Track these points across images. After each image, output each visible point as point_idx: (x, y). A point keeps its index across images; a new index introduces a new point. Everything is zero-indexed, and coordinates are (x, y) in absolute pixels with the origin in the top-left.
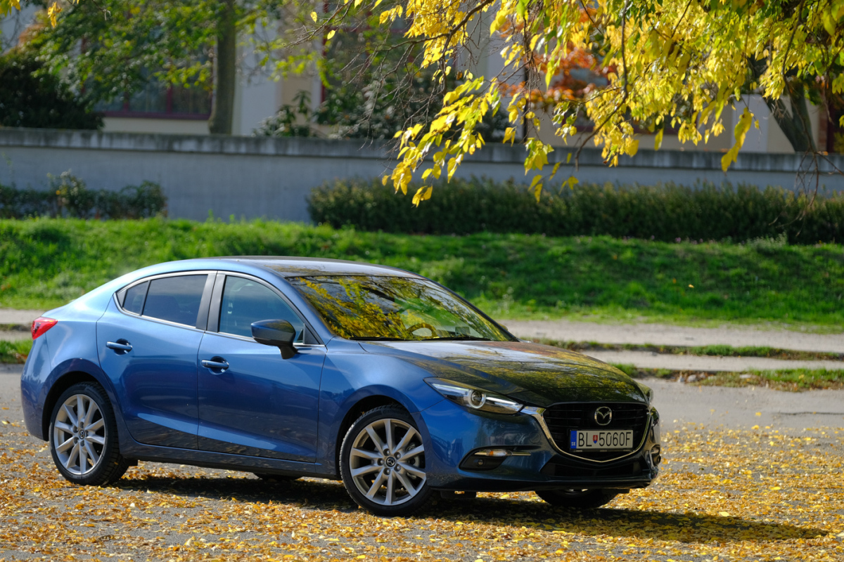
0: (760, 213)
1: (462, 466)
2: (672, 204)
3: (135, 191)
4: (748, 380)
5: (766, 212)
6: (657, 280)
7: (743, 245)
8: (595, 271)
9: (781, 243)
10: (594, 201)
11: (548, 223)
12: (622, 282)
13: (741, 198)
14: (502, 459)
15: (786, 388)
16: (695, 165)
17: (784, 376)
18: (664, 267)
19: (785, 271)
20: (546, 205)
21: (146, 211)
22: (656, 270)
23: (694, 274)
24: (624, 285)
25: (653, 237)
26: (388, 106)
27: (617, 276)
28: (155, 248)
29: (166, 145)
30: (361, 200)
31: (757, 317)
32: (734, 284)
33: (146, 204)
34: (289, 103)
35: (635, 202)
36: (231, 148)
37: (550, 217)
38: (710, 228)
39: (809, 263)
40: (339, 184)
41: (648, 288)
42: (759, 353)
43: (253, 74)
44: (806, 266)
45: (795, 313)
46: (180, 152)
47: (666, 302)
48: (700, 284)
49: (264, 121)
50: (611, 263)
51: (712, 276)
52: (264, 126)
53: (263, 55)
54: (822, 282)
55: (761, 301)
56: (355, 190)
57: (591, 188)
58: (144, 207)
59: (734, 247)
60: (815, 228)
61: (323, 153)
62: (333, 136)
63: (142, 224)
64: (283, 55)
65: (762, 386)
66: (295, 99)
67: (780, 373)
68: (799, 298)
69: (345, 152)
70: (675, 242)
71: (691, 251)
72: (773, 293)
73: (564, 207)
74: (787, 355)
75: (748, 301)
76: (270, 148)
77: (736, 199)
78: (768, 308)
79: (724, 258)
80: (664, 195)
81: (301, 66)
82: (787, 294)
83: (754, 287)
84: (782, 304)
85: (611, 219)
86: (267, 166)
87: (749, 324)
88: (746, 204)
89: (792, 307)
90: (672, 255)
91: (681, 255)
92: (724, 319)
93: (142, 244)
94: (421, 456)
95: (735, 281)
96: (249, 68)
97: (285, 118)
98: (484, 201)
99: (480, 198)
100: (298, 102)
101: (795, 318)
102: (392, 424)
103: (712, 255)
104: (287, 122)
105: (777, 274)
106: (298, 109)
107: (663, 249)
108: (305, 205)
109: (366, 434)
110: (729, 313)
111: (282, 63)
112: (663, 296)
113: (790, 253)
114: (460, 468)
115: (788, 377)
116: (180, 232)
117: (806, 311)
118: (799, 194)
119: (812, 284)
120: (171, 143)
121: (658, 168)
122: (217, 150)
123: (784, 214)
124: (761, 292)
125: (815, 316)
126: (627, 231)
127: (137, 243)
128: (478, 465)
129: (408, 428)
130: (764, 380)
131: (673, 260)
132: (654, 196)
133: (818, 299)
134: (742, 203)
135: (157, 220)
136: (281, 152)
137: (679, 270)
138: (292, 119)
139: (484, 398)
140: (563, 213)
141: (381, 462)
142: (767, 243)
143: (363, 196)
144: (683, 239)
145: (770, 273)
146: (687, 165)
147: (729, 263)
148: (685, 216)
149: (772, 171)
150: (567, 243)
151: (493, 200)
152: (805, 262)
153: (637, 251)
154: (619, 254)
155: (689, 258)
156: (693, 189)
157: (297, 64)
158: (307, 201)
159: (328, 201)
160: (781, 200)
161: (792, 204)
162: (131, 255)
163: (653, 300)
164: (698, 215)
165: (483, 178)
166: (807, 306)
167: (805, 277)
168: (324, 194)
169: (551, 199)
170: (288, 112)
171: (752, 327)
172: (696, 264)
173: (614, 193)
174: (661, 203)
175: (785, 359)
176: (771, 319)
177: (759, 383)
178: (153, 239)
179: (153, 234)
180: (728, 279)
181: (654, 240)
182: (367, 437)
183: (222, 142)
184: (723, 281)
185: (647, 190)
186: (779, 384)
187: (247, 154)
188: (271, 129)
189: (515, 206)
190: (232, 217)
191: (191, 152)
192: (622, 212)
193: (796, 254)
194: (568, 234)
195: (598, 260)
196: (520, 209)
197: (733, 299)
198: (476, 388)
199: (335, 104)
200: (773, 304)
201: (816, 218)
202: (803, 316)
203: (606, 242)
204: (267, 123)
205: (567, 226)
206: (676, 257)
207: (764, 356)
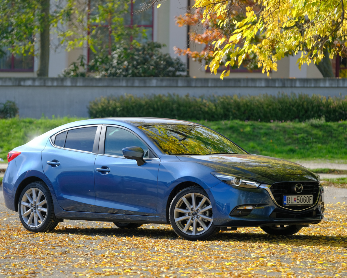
0: (310, 108)
1: (231, 214)
2: (267, 104)
3: (3, 106)
4: (323, 184)
5: (313, 107)
6: (263, 141)
7: (304, 123)
8: (232, 137)
9: (322, 121)
10: (229, 104)
11: (206, 115)
12: (246, 142)
13: (301, 100)
14: (250, 210)
15: (343, 187)
16: (277, 85)
17: (341, 181)
18: (266, 134)
19: (325, 134)
20: (205, 106)
21: (9, 115)
22: (262, 136)
23: (281, 137)
24: (247, 144)
25: (259, 120)
26: (124, 61)
27: (243, 139)
28: (16, 132)
29: (17, 83)
30: (114, 107)
31: (313, 157)
32: (300, 142)
33: (8, 112)
34: (75, 61)
35: (249, 104)
36: (49, 83)
37: (207, 113)
38: (286, 116)
39: (337, 130)
40: (103, 100)
41: (259, 145)
42: (323, 172)
43: (57, 48)
44: (335, 132)
45: (331, 155)
46: (24, 86)
47: (268, 151)
48: (284, 142)
49: (63, 70)
50: (240, 133)
51: (289, 138)
52: (63, 73)
53: (62, 38)
54: (344, 140)
55: (314, 149)
56: (111, 102)
57: (227, 98)
58: (7, 113)
59: (299, 124)
60: (337, 114)
61: (94, 85)
62: (98, 77)
63: (9, 121)
64: (71, 38)
65: (330, 186)
66: (78, 60)
67: (339, 179)
68: (332, 147)
69: (105, 84)
70: (271, 122)
71: (278, 126)
72: (320, 145)
73: (214, 107)
74: (337, 172)
75: (308, 150)
76: (68, 83)
77: (298, 101)
78: (318, 153)
79: (295, 129)
80: (262, 100)
81: (81, 43)
82: (327, 146)
83: (311, 143)
84: (324, 151)
85: (237, 113)
86: (67, 91)
87: (310, 160)
88: (303, 103)
89: (329, 152)
90: (270, 128)
91: (274, 129)
92: (298, 159)
93: (9, 131)
94: (210, 211)
95: (301, 140)
96: (55, 45)
97: (74, 69)
98: (175, 106)
99: (173, 104)
100: (80, 61)
101: (332, 157)
102: (195, 195)
103: (289, 128)
104: (74, 71)
105: (321, 136)
106: (80, 64)
107: (265, 126)
108: (87, 110)
109: (182, 200)
110: (300, 156)
111: (71, 43)
112: (266, 148)
113: (327, 126)
114: (230, 215)
115: (343, 181)
116: (28, 124)
117: (336, 153)
118: (329, 98)
119: (339, 140)
120: (19, 82)
121: (259, 87)
122: (43, 84)
123: (322, 108)
124: (314, 145)
125: (341, 156)
126: (245, 118)
127: (7, 130)
128: (239, 214)
129: (203, 197)
130: (331, 183)
131: (270, 131)
132: (258, 101)
133: (342, 148)
134: (301, 103)
135: (16, 119)
136: (74, 85)
137: (273, 136)
138: (77, 69)
139: (241, 181)
140: (214, 110)
141: (190, 214)
142: (315, 121)
143: (115, 105)
144: (274, 120)
145: (318, 136)
146: (273, 85)
147: (297, 131)
148: (273, 110)
149: (315, 87)
150: (218, 124)
151: (179, 105)
152: (334, 130)
153: (252, 127)
154: (243, 129)
155: (278, 130)
156: (276, 96)
157: (79, 43)
158: (88, 108)
159: (98, 108)
160: (320, 101)
161: (326, 103)
162: (4, 136)
163: (261, 151)
164: (279, 109)
165: (174, 94)
166: (337, 151)
167: (335, 137)
168: (96, 104)
169: (208, 103)
170: (75, 65)
171: (312, 162)
172: (281, 133)
173: (238, 100)
174: (261, 104)
175: (337, 174)
176: (320, 158)
177: (329, 185)
178: (14, 128)
179: (14, 126)
180: (297, 139)
181: (260, 122)
182: (183, 202)
183: (45, 80)
184: (295, 140)
185: (254, 98)
186: (339, 185)
187: (57, 86)
188: (67, 74)
189: (190, 108)
190: (53, 116)
191: (30, 86)
192: (242, 109)
193: (330, 126)
194: (217, 120)
195: (234, 132)
196: (192, 109)
197: (300, 149)
198: (237, 176)
199: (98, 61)
200: (320, 151)
201: (337, 109)
202: (335, 156)
203: (237, 123)
204: (65, 72)
205: (216, 116)
206: (271, 129)
207: (326, 173)
